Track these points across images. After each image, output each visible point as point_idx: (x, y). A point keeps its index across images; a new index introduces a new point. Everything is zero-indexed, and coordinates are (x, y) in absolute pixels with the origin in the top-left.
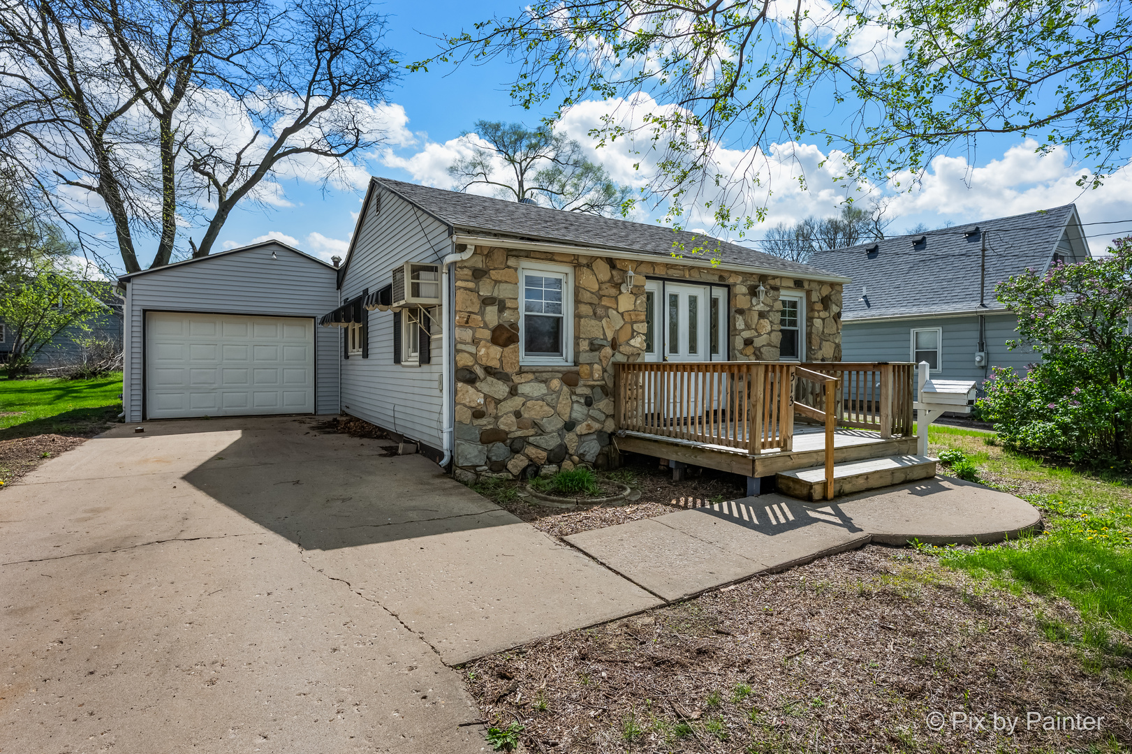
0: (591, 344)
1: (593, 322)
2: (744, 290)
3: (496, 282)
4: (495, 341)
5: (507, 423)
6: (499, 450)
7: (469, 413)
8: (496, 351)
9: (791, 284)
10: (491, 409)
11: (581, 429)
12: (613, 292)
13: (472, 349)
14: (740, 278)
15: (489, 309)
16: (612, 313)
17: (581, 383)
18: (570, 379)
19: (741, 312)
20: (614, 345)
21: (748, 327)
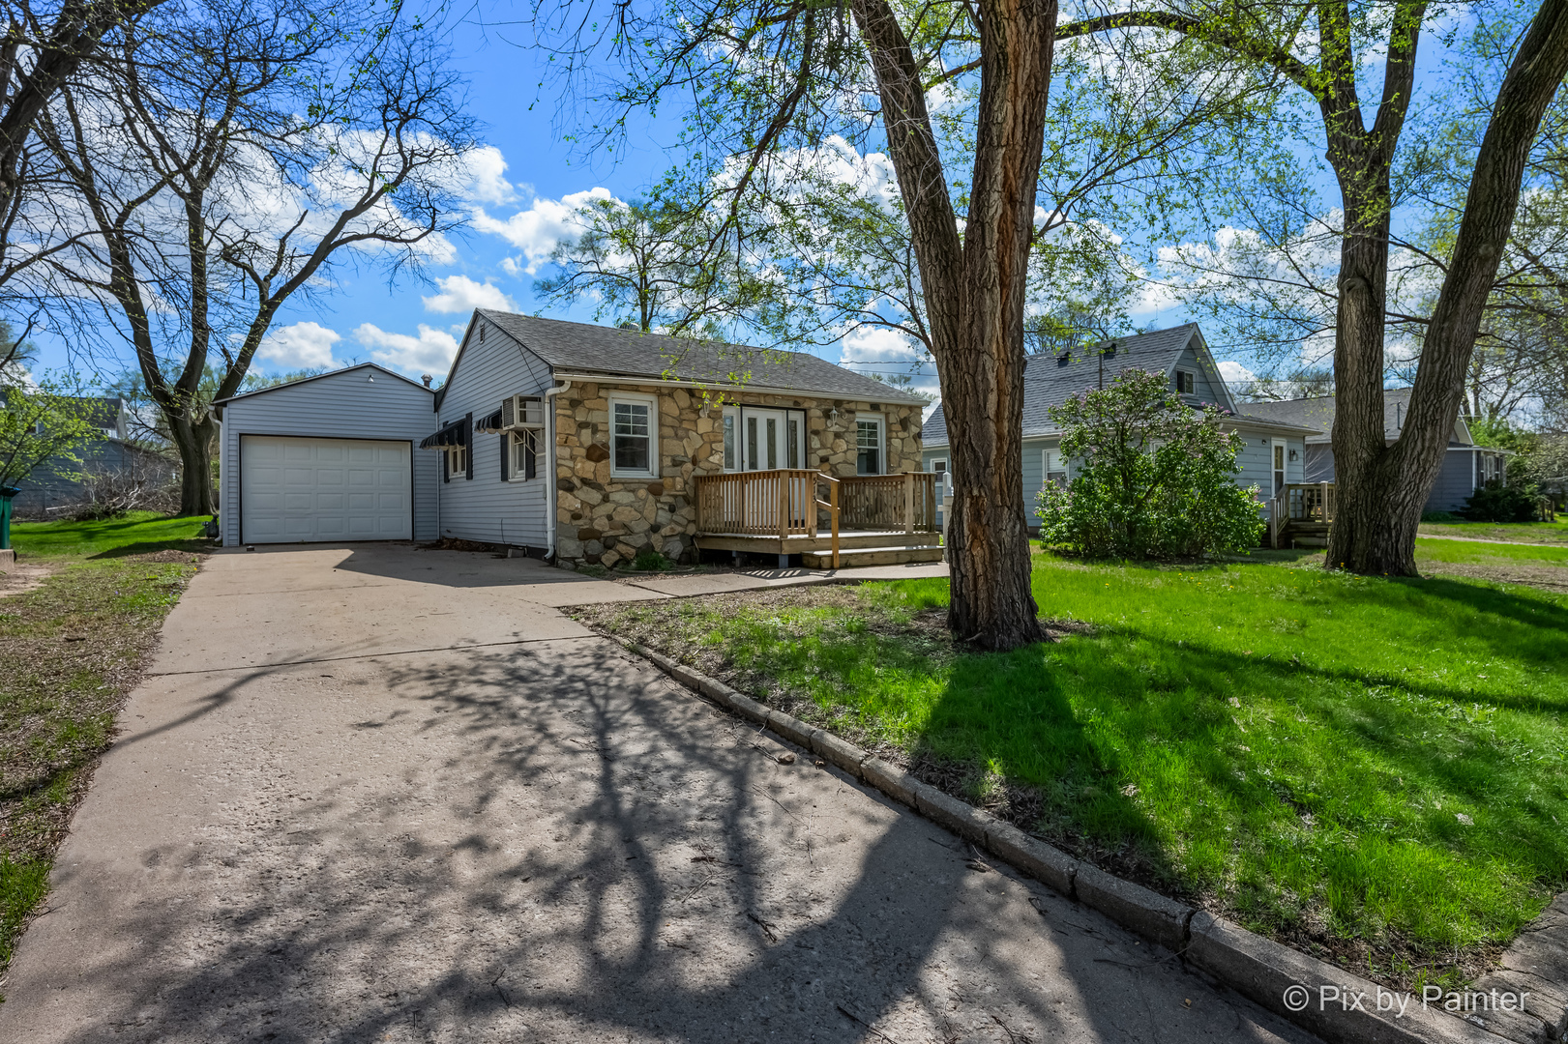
0: (673, 460)
1: (675, 442)
2: (819, 413)
3: (590, 410)
4: (589, 457)
5: (601, 524)
6: (595, 546)
7: (569, 515)
8: (590, 465)
9: (868, 408)
10: (587, 512)
11: (665, 531)
12: (693, 416)
13: (571, 464)
14: (815, 403)
15: (584, 431)
16: (692, 434)
17: (665, 493)
18: (655, 489)
19: (816, 433)
20: (695, 461)
21: (823, 446)
